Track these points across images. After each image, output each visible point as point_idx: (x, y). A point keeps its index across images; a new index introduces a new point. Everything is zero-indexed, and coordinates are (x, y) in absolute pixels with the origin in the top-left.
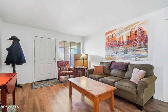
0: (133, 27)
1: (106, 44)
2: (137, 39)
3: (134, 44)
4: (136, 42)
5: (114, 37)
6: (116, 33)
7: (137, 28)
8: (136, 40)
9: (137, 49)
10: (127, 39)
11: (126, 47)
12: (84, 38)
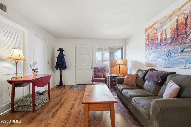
0: (181, 11)
1: (146, 45)
2: (188, 31)
3: (182, 40)
4: (186, 36)
5: (155, 33)
6: (157, 28)
7: (188, 12)
8: (185, 33)
9: (187, 48)
10: (172, 34)
11: (170, 46)
12: (126, 41)
